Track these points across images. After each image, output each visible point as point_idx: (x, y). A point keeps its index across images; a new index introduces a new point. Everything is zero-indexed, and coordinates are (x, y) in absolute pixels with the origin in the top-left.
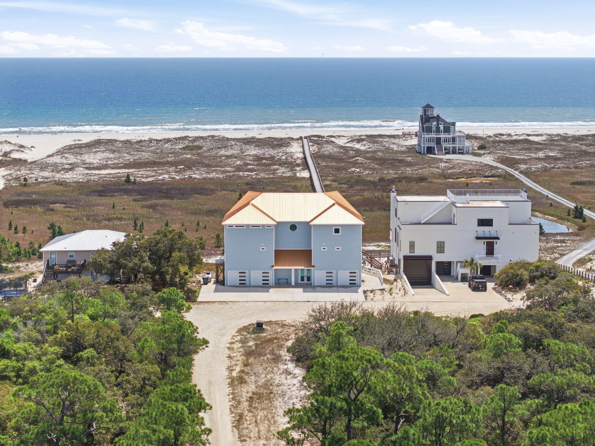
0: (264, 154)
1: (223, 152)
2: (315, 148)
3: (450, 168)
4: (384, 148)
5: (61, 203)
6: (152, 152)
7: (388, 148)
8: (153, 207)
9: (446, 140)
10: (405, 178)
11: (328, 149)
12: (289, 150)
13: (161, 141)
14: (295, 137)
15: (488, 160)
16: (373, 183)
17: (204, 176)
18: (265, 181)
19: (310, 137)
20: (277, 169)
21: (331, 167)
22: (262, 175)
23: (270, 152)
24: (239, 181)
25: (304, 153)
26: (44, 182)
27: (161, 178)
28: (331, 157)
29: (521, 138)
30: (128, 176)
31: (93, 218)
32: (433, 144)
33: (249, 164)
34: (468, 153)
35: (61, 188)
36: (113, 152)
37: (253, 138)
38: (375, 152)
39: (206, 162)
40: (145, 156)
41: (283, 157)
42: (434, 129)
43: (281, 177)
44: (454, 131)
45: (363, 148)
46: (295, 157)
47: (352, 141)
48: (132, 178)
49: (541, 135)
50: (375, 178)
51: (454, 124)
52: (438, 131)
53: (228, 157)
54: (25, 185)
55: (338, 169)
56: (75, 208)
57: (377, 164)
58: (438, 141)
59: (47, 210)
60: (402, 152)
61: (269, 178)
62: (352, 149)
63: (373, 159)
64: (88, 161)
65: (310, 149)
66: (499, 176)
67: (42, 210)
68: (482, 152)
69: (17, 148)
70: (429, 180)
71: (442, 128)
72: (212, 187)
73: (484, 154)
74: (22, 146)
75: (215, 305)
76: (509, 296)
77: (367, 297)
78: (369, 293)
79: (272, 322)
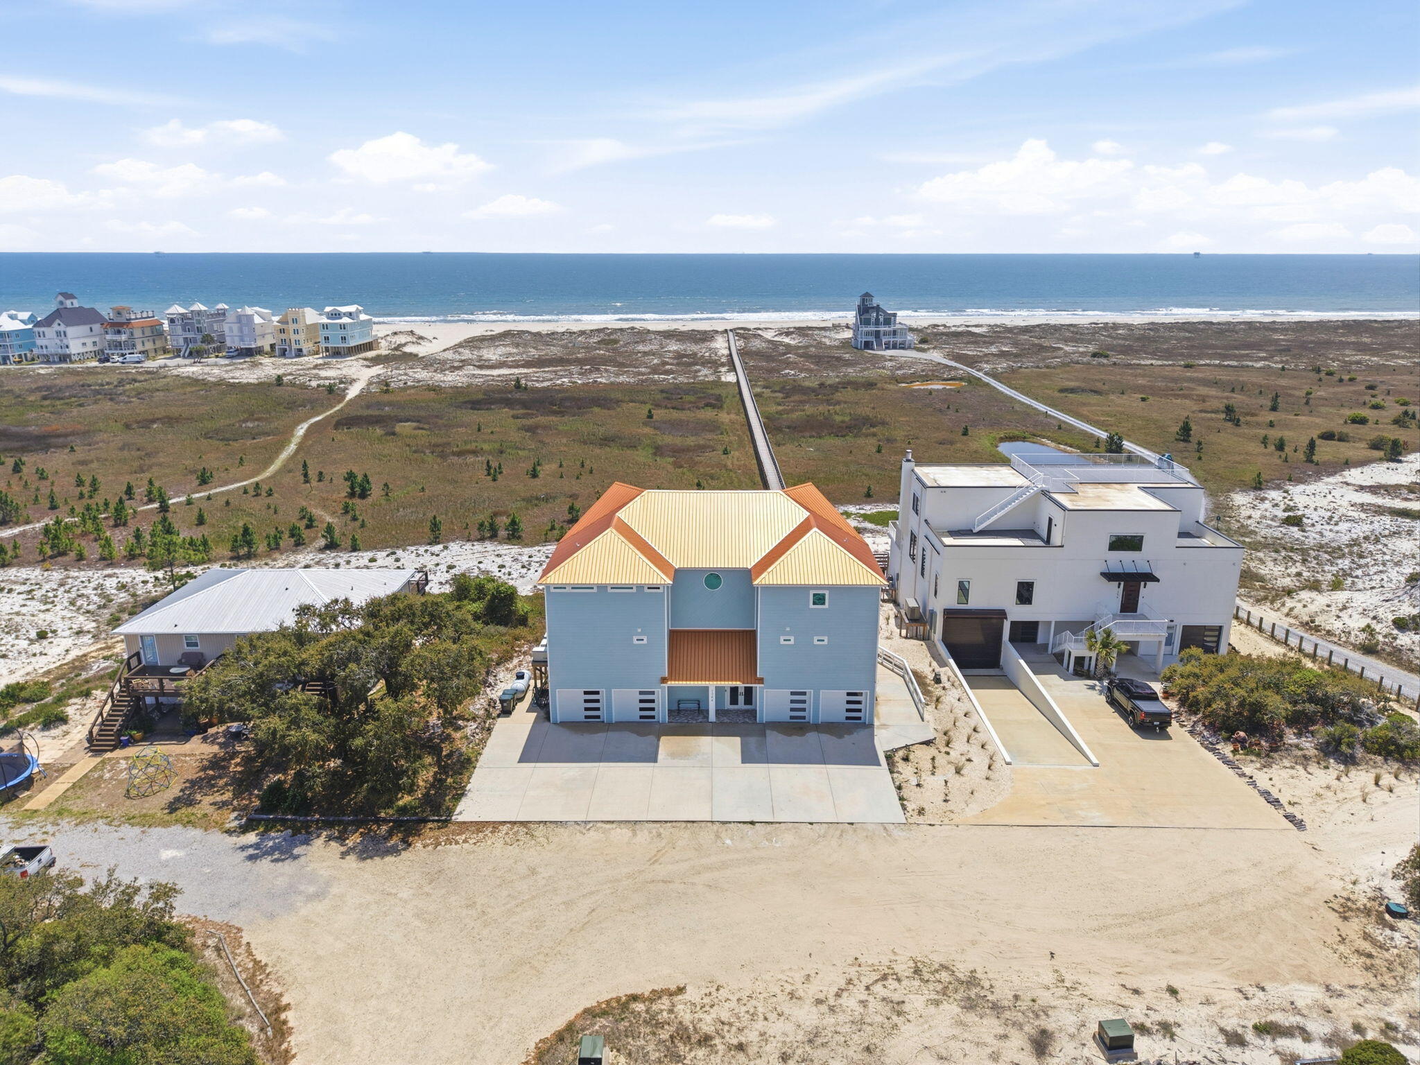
0: (685, 350)
1: (641, 348)
2: (741, 343)
3: (899, 368)
4: (815, 343)
5: (413, 421)
6: (562, 346)
7: (820, 343)
8: (532, 429)
9: (885, 334)
10: (849, 383)
11: (756, 344)
12: (713, 345)
13: (574, 333)
14: (720, 330)
15: (936, 356)
16: (813, 390)
17: (612, 379)
18: (684, 388)
19: (735, 329)
20: (699, 371)
21: (761, 368)
22: (682, 379)
23: (692, 348)
24: (653, 388)
25: (730, 349)
26: (413, 387)
27: (559, 382)
28: (758, 354)
29: (960, 329)
30: (518, 380)
31: (440, 449)
32: (872, 339)
33: (668, 364)
34: (909, 348)
35: (432, 394)
36: (517, 346)
37: (674, 331)
38: (806, 347)
39: (620, 359)
40: (555, 351)
41: (707, 354)
42: (873, 320)
43: (703, 383)
44: (895, 323)
45: (792, 342)
46: (719, 354)
47: (781, 334)
48: (523, 382)
49: (981, 326)
50: (813, 383)
51: (895, 315)
52: (877, 323)
53: (645, 354)
54: (387, 391)
55: (770, 371)
56: (429, 429)
57: (812, 363)
58: (877, 335)
59: (387, 434)
60: (837, 347)
61: (688, 383)
62: (781, 343)
63: (806, 356)
64: (486, 357)
65: (737, 344)
66: (961, 379)
67: (383, 432)
68: (926, 346)
69: (415, 340)
70: (879, 385)
71: (881, 319)
72: (619, 396)
73: (929, 349)
74: (421, 338)
75: (495, 847)
76: (1262, 779)
77: (905, 793)
78: (901, 765)
79: (639, 1007)
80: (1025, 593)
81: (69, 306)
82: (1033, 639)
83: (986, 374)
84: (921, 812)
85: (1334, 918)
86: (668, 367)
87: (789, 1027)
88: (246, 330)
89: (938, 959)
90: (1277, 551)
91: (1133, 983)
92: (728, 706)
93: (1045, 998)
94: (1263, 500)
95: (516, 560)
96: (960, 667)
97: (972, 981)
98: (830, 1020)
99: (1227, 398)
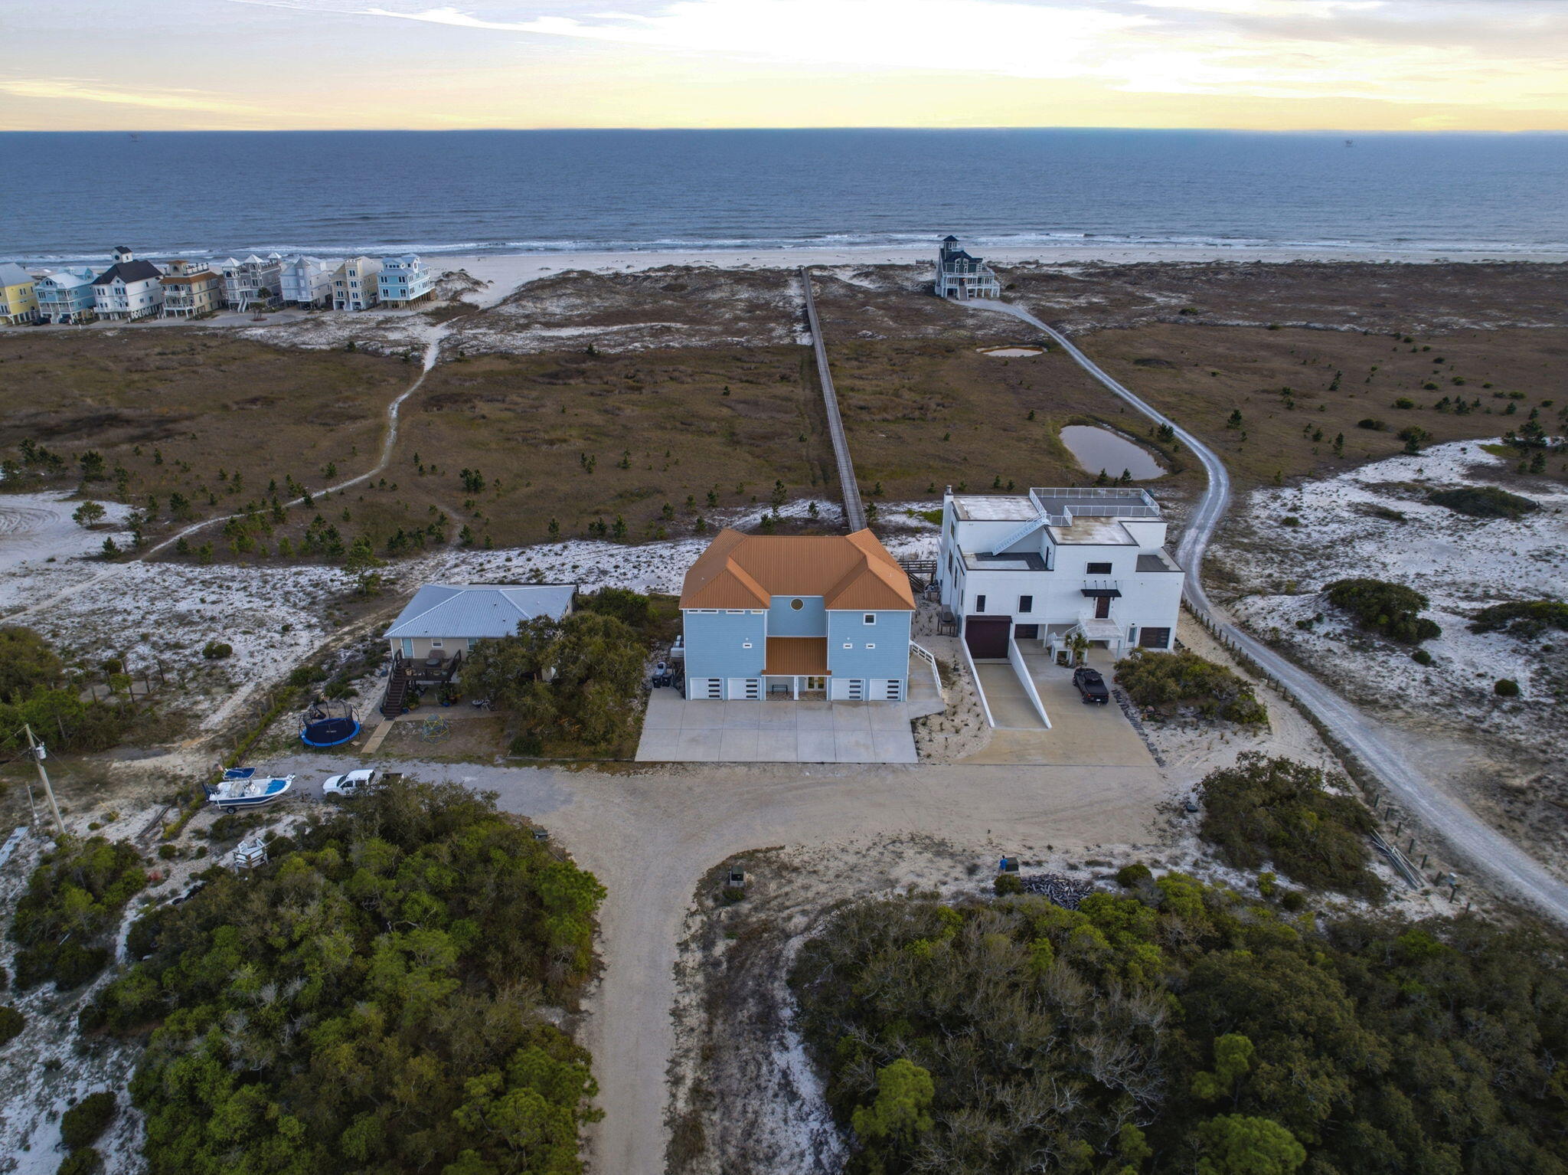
0: (758, 299)
1: (711, 296)
4: (896, 288)
6: (627, 294)
7: (902, 288)
9: (970, 281)
10: (927, 347)
11: (833, 290)
12: (787, 291)
14: (794, 270)
15: (1020, 311)
17: (685, 342)
18: (760, 354)
19: (810, 269)
20: (774, 329)
22: (756, 342)
24: (728, 355)
25: (804, 297)
26: (487, 356)
27: (631, 347)
28: (836, 305)
30: (590, 346)
32: (956, 287)
33: (740, 319)
36: (580, 293)
39: (690, 313)
41: (781, 305)
42: (957, 266)
43: (779, 348)
44: (979, 269)
45: (871, 287)
46: (794, 304)
47: (859, 275)
48: (595, 346)
52: (961, 269)
53: (716, 304)
54: (463, 361)
57: (892, 318)
58: (962, 282)
60: (920, 295)
61: (763, 349)
62: (859, 288)
63: (885, 307)
64: (550, 310)
65: (812, 290)
68: (1013, 295)
69: (471, 285)
70: (957, 351)
71: (966, 265)
73: (1015, 299)
74: (477, 283)
75: (664, 777)
76: (1153, 737)
77: (920, 745)
78: (921, 729)
79: (761, 855)
80: (1026, 603)
81: (125, 261)
82: (1035, 636)
83: (1068, 337)
84: (929, 756)
85: (1155, 813)
86: (741, 324)
87: (841, 864)
88: (302, 283)
89: (924, 833)
90: (1264, 553)
91: (1029, 844)
92: (807, 689)
93: (978, 849)
94: (1275, 498)
95: (626, 560)
96: (974, 657)
97: (943, 843)
98: (862, 861)
99: (1296, 373)
